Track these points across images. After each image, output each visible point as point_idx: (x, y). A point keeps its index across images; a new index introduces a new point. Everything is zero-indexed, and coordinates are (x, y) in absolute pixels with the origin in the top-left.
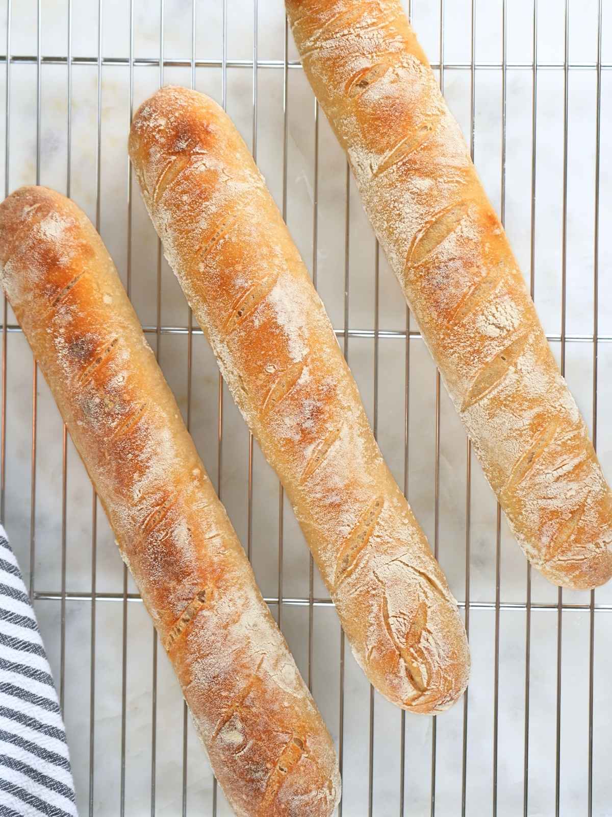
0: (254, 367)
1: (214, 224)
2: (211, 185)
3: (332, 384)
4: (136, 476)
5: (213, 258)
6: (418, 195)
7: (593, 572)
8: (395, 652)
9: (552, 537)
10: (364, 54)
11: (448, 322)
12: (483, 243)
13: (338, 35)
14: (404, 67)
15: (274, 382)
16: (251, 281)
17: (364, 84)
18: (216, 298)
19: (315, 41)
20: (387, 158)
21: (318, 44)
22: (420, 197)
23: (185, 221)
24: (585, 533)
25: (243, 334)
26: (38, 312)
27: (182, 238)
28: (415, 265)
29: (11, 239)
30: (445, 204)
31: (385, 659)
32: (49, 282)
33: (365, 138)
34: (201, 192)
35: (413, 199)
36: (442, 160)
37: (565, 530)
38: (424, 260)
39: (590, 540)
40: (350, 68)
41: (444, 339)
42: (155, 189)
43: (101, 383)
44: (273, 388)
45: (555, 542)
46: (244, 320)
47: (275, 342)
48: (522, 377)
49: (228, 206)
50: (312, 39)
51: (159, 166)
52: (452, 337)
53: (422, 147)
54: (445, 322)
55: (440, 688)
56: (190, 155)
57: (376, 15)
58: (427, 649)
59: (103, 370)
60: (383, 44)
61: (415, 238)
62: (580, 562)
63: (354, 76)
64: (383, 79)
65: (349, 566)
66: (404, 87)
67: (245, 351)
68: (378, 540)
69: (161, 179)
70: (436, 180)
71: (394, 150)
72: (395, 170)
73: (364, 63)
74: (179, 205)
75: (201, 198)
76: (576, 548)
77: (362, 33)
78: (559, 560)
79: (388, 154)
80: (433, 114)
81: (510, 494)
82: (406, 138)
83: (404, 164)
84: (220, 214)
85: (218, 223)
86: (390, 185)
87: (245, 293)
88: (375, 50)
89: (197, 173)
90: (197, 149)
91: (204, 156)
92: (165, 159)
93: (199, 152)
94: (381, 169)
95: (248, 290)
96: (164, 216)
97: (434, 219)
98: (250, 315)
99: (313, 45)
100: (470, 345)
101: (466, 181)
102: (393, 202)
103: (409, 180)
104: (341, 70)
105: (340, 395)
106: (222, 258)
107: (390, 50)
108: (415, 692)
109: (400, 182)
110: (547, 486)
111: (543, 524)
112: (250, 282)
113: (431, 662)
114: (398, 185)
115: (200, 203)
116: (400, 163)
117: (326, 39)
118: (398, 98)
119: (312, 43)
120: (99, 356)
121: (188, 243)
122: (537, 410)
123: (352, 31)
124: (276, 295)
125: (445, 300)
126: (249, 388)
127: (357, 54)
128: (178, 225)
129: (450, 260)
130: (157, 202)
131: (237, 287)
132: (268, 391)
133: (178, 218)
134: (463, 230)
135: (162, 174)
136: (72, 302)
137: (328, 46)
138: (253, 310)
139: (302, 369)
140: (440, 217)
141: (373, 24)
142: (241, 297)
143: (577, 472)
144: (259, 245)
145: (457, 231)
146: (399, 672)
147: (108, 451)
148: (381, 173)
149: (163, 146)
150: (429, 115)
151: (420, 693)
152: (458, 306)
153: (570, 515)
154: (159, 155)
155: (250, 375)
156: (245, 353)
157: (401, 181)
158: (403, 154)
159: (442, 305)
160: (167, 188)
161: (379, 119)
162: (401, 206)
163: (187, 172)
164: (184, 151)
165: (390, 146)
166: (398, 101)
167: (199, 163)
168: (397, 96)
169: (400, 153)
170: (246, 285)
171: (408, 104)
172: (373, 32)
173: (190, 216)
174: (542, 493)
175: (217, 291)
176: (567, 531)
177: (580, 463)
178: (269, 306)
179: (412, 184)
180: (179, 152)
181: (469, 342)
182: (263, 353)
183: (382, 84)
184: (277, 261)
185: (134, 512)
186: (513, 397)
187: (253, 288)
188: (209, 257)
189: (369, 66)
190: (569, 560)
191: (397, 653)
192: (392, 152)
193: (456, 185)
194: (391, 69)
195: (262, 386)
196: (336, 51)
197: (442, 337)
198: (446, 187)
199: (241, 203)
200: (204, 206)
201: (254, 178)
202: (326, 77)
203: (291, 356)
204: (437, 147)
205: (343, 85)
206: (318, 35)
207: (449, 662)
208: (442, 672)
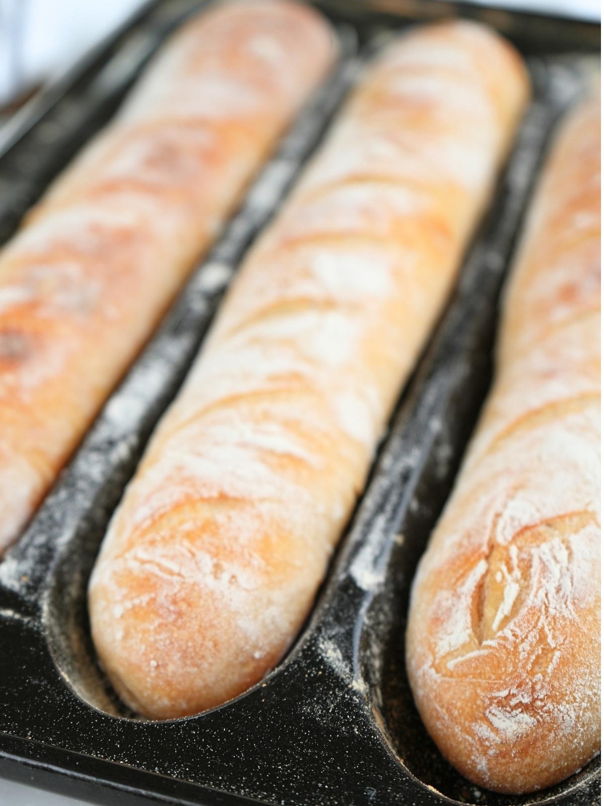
8: (481, 550)
9: (158, 509)
24: (214, 535)
37: (187, 509)
39: (213, 550)
45: (154, 522)
62: (164, 575)
78: (135, 558)
111: (159, 489)
113: (535, 587)
146: (463, 583)
153: (216, 496)
176: (187, 513)
177: (301, 460)
190: (152, 562)
191: (484, 549)
207: (569, 614)
208: (543, 618)
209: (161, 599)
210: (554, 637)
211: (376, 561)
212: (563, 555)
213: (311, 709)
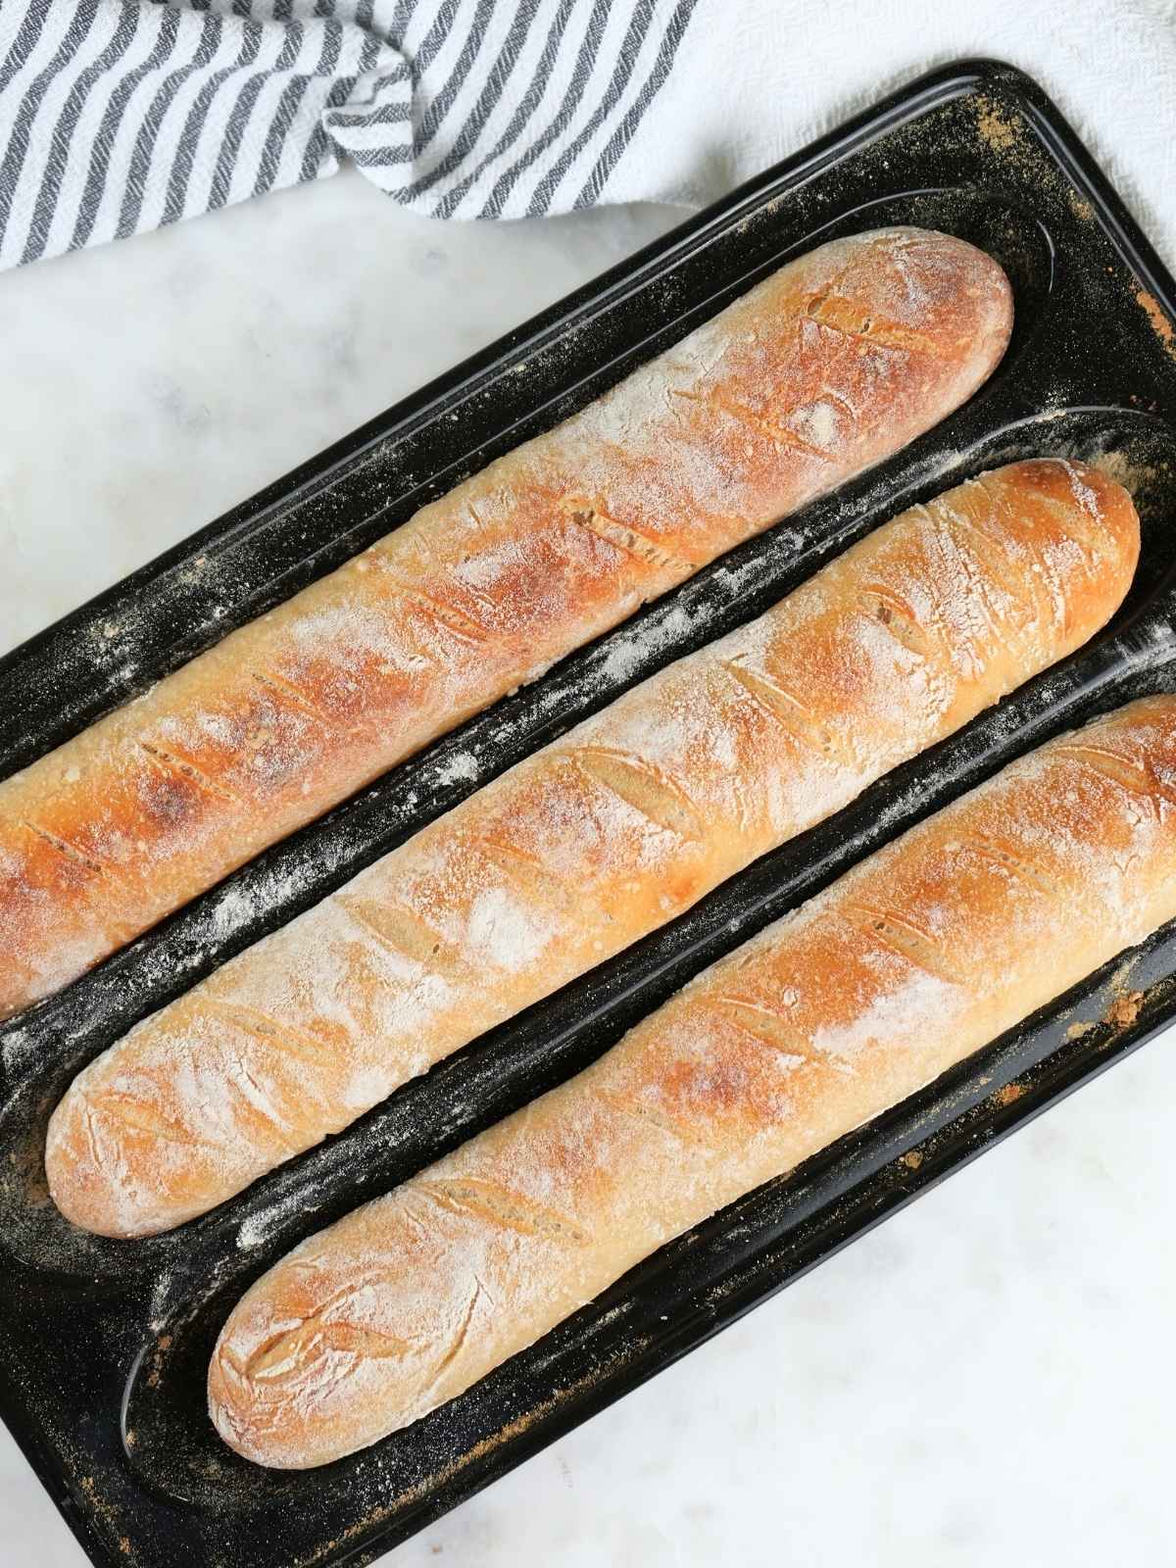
0: (789, 969)
1: (1032, 853)
2: (1104, 838)
3: (783, 1116)
5: (971, 863)
6: (704, 746)
7: (78, 1185)
8: (312, 1306)
9: (130, 1095)
10: (938, 606)
11: (487, 840)
12: (638, 877)
13: (964, 556)
14: (928, 682)
15: (768, 1007)
16: (942, 935)
17: (885, 616)
18: (901, 881)
19: (949, 520)
20: (760, 679)
21: (944, 526)
22: (699, 750)
23: (1030, 804)
24: (145, 1153)
25: (845, 938)
26: (115, 896)
27: (998, 804)
28: (579, 764)
30: (697, 795)
31: (296, 1292)
32: (56, 885)
33: (792, 636)
34: (1088, 823)
35: (696, 738)
36: (774, 777)
37: (145, 1115)
38: (589, 777)
39: (134, 1164)
40: (909, 587)
41: (456, 838)
42: (1078, 746)
43: (227, 760)
44: (755, 1007)
45: (120, 1102)
46: (870, 936)
47: (840, 997)
48: (409, 988)
49: (1070, 874)
50: (952, 514)
51: (1122, 744)
52: (459, 850)
53: (792, 739)
54: (484, 834)
55: (257, 1405)
56: (1151, 794)
57: (1013, 617)
58: (324, 1365)
60: (962, 638)
61: (626, 755)
62: (92, 1153)
63: (895, 596)
64: (900, 647)
65: (457, 1201)
66: (893, 688)
67: (816, 948)
68: (511, 1245)
69: (1099, 751)
70: (737, 773)
71: (777, 689)
72: (742, 697)
73: (922, 608)
74: (1057, 788)
75: (1077, 823)
76: (116, 1143)
77: (975, 596)
78: (90, 1117)
79: (769, 680)
80: (854, 749)
81: (196, 1006)
82: (801, 707)
83: (755, 711)
84: (1054, 862)
85: (1037, 860)
86: (715, 693)
87: (918, 928)
88: (950, 625)
89: (1121, 810)
90: (1164, 804)
91: (1154, 818)
92: (1136, 753)
93: (1161, 809)
94: (741, 675)
95: (925, 932)
96: (1033, 768)
97: (664, 780)
98: (881, 944)
99: (942, 518)
100: (450, 885)
101: (746, 831)
102: (684, 704)
103: (728, 726)
104: (904, 571)
105: (765, 1136)
106: (975, 878)
107: (953, 653)
108: (244, 1359)
109: (723, 710)
110: (217, 1069)
111: (148, 1073)
112: (940, 933)
113: (301, 1378)
114: (717, 708)
115: (1067, 823)
116: (755, 704)
117: (954, 537)
118: (870, 680)
119: (945, 516)
120: (180, 772)
121: (992, 816)
122: (352, 1026)
123: (976, 578)
124: (927, 986)
125: (523, 826)
126: (751, 969)
127: (936, 594)
128: (1021, 794)
129: (597, 821)
130: (1056, 753)
131: (927, 913)
132: (748, 1000)
133: (1033, 791)
134: (654, 837)
135: (1109, 751)
137: (942, 542)
138: (891, 947)
139: (800, 1054)
140: (671, 791)
141: (995, 615)
142: (910, 923)
143: (253, 1118)
144: (1010, 942)
145: (650, 825)
146: (277, 1321)
147: (349, 727)
148: (734, 675)
149: (1159, 746)
150: (850, 741)
151: (244, 1370)
152: (516, 851)
153: (172, 1120)
154: (1142, 742)
155: (775, 965)
156: (811, 949)
157: (724, 713)
158: (773, 706)
159: (514, 823)
160: (1084, 763)
161: (828, 653)
162: (680, 718)
163: (1118, 793)
164: (1156, 782)
165: (783, 681)
166: (865, 680)
167: (1140, 812)
168: (874, 678)
169: (773, 702)
170: (934, 928)
171: (863, 701)
172: (981, 617)
173: (1041, 811)
174: (204, 1059)
175: (913, 881)
176: (142, 1119)
177: (270, 1122)
178: (902, 976)
179: (722, 731)
180: (1153, 773)
181: (455, 881)
182: (817, 978)
183: (889, 648)
184: (987, 978)
186: (369, 979)
187: (930, 940)
188: (974, 855)
189: (918, 618)
190: (93, 1135)
191: (311, 1311)
192: (773, 687)
193: (735, 813)
194: (920, 659)
195: (758, 987)
196: (935, 558)
197: (459, 834)
198: (726, 793)
199: (1082, 896)
200: (1063, 831)
201: (1135, 917)
202: (887, 550)
203: (821, 1031)
204: (797, 766)
205: (878, 581)
206: (960, 522)
207: (305, 1413)
208: (285, 1402)
209: (80, 1166)
210: (280, 1419)
211: (268, 1227)
212: (342, 1371)
213: (108, 1326)
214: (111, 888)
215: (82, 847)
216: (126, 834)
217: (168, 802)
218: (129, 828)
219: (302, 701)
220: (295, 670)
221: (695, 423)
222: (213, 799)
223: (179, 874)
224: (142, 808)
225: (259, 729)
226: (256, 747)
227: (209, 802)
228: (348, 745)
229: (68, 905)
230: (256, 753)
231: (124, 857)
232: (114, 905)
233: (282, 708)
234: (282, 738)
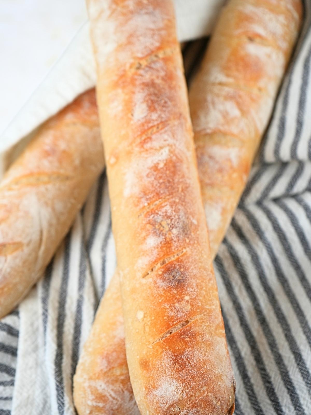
4: (161, 165)
26: (203, 322)
29: (210, 394)
32: (186, 343)
43: (167, 244)
59: (162, 254)
120: (162, 266)
136: (171, 319)
147: (178, 191)
185: (171, 141)
214: (199, 321)
215: (175, 323)
216: (179, 301)
217: (173, 276)
218: (176, 298)
219: (157, 202)
220: (143, 200)
221: (124, 14)
222: (181, 258)
223: (206, 291)
224: (170, 288)
225: (160, 224)
226: (167, 229)
227: (181, 260)
228: (185, 196)
229: (198, 342)
230: (170, 230)
231: (188, 308)
232: (207, 324)
233: (157, 211)
234: (169, 217)
